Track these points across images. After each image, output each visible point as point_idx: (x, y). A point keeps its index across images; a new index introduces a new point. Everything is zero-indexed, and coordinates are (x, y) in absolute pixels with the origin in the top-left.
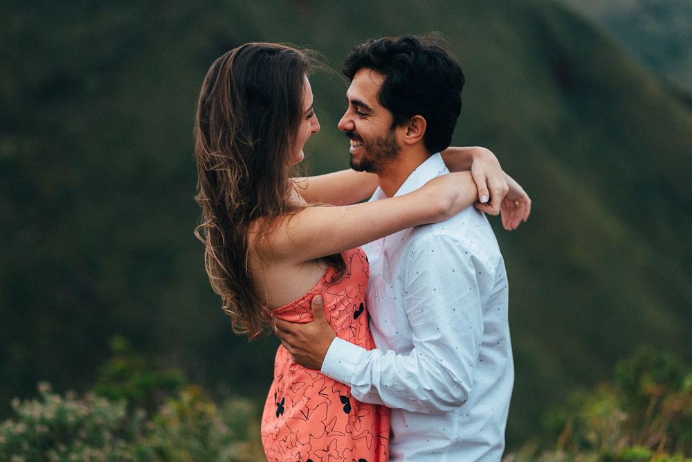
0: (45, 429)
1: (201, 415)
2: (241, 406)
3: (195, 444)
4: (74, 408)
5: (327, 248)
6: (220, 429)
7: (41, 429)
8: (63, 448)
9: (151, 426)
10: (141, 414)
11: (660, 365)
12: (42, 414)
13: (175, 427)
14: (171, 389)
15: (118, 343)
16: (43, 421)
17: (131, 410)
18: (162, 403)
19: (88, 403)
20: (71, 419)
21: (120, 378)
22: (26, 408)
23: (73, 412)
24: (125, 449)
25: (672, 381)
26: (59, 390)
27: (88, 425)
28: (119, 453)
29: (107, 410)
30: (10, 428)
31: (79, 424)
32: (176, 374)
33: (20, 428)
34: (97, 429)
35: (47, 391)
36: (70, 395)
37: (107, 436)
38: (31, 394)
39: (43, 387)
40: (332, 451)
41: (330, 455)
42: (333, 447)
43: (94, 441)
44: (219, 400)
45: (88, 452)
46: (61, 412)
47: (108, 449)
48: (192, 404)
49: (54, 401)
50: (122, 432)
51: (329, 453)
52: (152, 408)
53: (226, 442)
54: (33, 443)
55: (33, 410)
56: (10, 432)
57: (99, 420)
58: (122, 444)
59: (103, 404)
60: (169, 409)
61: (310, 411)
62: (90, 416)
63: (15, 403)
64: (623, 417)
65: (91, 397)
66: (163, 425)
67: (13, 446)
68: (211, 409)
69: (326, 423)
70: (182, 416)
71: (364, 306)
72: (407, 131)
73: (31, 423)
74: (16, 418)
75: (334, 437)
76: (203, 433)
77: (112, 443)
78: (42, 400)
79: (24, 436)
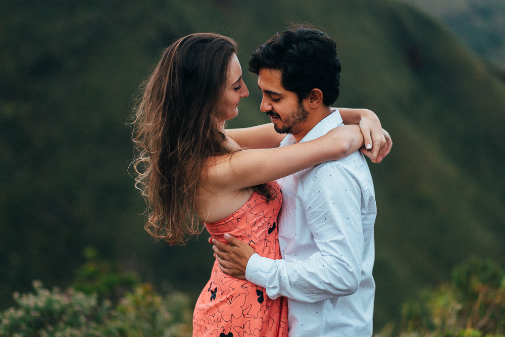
0: (37, 314)
1: (151, 305)
2: (179, 298)
3: (146, 325)
4: (59, 299)
5: (258, 179)
6: (164, 315)
7: (35, 314)
8: (50, 328)
9: (114, 313)
10: (107, 303)
11: (484, 269)
12: (35, 304)
13: (132, 314)
14: (129, 286)
15: (90, 253)
16: (37, 308)
17: (100, 301)
18: (122, 296)
19: (69, 296)
20: (57, 307)
21: (91, 278)
22: (24, 299)
23: (58, 302)
24: (96, 329)
25: (493, 281)
26: (48, 286)
27: (69, 311)
28: (92, 332)
29: (83, 301)
30: (12, 314)
31: (63, 311)
32: (132, 275)
33: (20, 313)
34: (76, 315)
35: (39, 287)
36: (56, 289)
37: (83, 319)
38: (28, 289)
39: (37, 284)
40: (246, 329)
41: (245, 332)
42: (247, 326)
43: (74, 323)
44: (163, 294)
45: (69, 331)
46: (50, 302)
47: (84, 328)
48: (144, 297)
49: (44, 294)
50: (94, 317)
51: (244, 330)
52: (115, 299)
53: (168, 325)
54: (29, 325)
55: (29, 301)
56: (12, 317)
57: (77, 308)
58: (93, 324)
59: (80, 296)
60: (127, 301)
61: (233, 298)
62: (71, 305)
63: (16, 296)
64: (459, 307)
65: (71, 291)
66: (124, 312)
67: (14, 327)
68: (158, 300)
69: (244, 308)
70: (137, 305)
71: (276, 225)
72: (310, 101)
73: (28, 310)
74: (17, 306)
75: (249, 319)
76: (152, 318)
77: (87, 325)
78: (35, 293)
79: (22, 319)
